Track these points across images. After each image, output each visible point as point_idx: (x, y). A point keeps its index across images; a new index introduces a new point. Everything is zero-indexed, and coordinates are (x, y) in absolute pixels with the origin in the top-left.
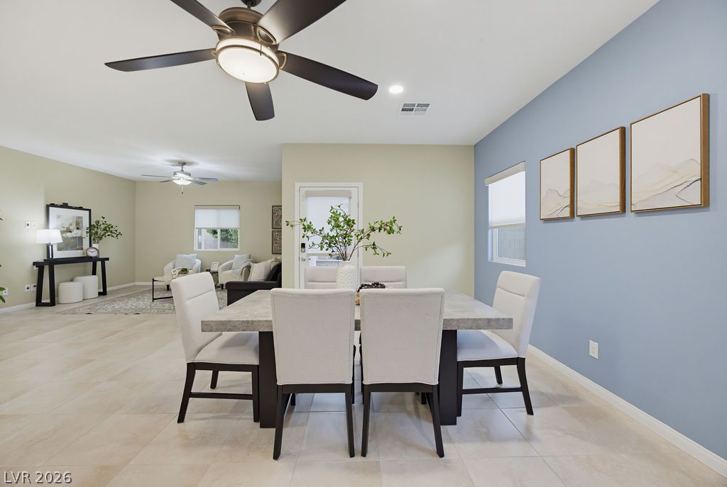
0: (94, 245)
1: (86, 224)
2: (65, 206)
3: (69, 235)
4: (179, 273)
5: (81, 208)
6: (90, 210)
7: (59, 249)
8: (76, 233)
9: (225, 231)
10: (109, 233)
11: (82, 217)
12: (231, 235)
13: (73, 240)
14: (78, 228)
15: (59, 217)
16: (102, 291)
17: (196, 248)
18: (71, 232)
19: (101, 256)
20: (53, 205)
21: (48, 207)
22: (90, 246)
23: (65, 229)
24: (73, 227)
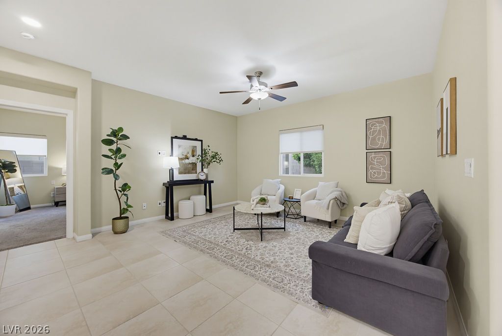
0: (205, 170)
1: (199, 152)
2: (185, 138)
3: (187, 161)
4: (257, 203)
5: (196, 140)
6: (202, 141)
7: (180, 173)
8: (192, 160)
9: (308, 156)
10: (215, 160)
11: (196, 147)
12: (314, 161)
13: (190, 166)
14: (193, 156)
15: (179, 146)
16: (208, 208)
17: (281, 173)
18: (188, 159)
19: (210, 179)
20: (176, 137)
21: (172, 138)
22: (202, 170)
23: (184, 157)
24: (190, 155)
